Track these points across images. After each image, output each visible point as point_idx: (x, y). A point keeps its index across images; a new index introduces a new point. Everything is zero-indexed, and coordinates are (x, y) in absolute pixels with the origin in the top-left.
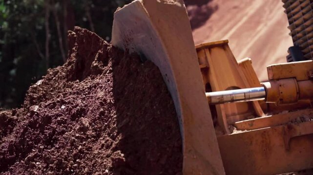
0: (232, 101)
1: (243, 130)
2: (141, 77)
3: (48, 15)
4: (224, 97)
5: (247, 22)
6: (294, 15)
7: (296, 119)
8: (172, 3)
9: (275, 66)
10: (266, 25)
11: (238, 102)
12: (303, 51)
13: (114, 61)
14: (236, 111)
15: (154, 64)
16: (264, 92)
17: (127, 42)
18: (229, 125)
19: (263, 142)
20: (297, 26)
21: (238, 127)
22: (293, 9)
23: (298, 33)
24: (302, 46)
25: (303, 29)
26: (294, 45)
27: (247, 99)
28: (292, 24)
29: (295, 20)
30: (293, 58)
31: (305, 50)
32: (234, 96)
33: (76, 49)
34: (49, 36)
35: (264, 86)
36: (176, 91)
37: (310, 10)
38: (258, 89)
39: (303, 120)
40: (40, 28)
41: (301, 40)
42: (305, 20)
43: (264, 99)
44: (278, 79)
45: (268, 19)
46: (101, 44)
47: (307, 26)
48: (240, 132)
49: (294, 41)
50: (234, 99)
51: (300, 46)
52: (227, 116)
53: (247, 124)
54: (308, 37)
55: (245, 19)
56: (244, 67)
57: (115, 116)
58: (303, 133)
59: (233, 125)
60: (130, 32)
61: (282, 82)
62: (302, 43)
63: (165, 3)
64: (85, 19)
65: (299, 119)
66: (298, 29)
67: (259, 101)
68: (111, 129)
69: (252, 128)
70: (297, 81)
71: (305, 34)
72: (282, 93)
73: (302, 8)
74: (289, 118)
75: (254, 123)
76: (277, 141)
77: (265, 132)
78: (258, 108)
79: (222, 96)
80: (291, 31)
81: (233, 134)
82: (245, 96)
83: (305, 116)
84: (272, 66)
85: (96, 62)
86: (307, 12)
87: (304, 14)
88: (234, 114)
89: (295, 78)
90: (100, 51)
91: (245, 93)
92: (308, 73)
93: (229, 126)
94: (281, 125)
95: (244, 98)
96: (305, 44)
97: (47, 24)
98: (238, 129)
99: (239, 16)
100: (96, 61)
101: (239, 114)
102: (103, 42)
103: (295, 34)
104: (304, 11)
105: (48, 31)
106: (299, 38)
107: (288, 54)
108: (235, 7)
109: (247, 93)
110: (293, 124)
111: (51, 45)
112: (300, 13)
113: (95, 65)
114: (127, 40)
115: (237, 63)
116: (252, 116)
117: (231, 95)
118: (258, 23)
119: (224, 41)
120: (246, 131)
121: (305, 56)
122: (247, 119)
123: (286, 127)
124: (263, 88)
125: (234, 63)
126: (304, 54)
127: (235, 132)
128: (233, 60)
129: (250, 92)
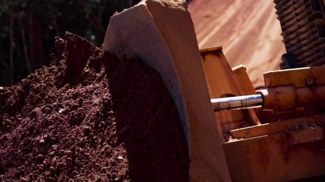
0: (229, 108)
1: (239, 138)
2: (141, 83)
3: (12, 23)
4: (221, 104)
5: (220, 32)
6: (288, 21)
7: (294, 127)
8: (176, 7)
9: (272, 73)
10: (238, 35)
11: (235, 109)
12: (298, 58)
13: (107, 67)
14: (230, 119)
15: (154, 70)
16: (261, 100)
17: (122, 48)
18: (224, 133)
19: (260, 150)
20: (291, 33)
21: (234, 136)
22: (287, 15)
23: (292, 39)
24: (296, 53)
25: (298, 36)
26: (288, 52)
27: (244, 107)
28: (285, 31)
29: (289, 27)
30: (287, 65)
31: (300, 58)
32: (230, 103)
33: (65, 55)
34: (13, 44)
35: (260, 93)
36: (181, 96)
37: (306, 16)
38: (255, 96)
39: (301, 128)
40: (4, 36)
41: (295, 48)
42: (300, 27)
43: (261, 106)
44: (275, 87)
45: (241, 29)
46: (92, 50)
47: (302, 33)
48: (236, 140)
49: (287, 48)
50: (231, 106)
51: (294, 53)
52: (222, 124)
53: (243, 132)
54: (303, 44)
55: (217, 28)
56: (239, 75)
57: (115, 123)
58: (302, 141)
59: (228, 134)
60: (128, 37)
61: (279, 89)
62: (296, 50)
63: (169, 7)
64: (51, 28)
65: (297, 127)
66: (292, 36)
67: (254, 109)
68: (110, 136)
69: (248, 136)
70: (295, 88)
71: (299, 41)
72: (279, 100)
73: (297, 15)
74: (287, 126)
75: (250, 131)
76: (274, 149)
77: (262, 140)
78: (254, 116)
79: (219, 103)
80: (284, 38)
81: (229, 142)
82: (242, 103)
83: (303, 124)
84: (269, 73)
85: (87, 69)
86: (302, 18)
87: (298, 21)
88: (228, 123)
89: (292, 85)
90: (91, 57)
91: (241, 100)
92: (305, 80)
93: (225, 135)
94: (279, 133)
95: (241, 105)
96: (299, 51)
97: (11, 32)
98: (233, 138)
99: (211, 25)
100: (87, 67)
101: (233, 122)
102: (94, 48)
103: (289, 41)
104: (298, 17)
105: (12, 39)
106: (293, 45)
107: (282, 62)
108: (207, 17)
109: (244, 100)
110: (292, 132)
111: (15, 55)
112: (295, 20)
113: (86, 71)
114: (123, 45)
115: (232, 70)
116: (247, 124)
117: (227, 102)
118: (231, 33)
119: (218, 48)
120: (242, 139)
121: (299, 63)
122: (243, 127)
123: (284, 135)
124: (260, 95)
125: (229, 69)
126: (299, 61)
127: (231, 141)
128: (227, 67)
129: (247, 99)
